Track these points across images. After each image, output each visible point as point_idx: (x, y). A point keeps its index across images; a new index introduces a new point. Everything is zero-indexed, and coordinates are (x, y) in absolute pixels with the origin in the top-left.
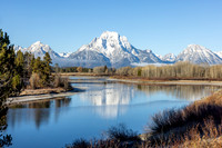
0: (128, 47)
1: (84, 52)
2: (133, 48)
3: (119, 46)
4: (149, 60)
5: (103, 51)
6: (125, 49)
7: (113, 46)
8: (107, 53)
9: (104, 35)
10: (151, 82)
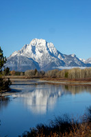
0: (55, 52)
1: (16, 57)
2: (59, 53)
3: (47, 52)
4: (73, 64)
5: (32, 56)
6: (52, 54)
7: (41, 52)
8: (37, 57)
9: (33, 42)
10: (77, 83)
